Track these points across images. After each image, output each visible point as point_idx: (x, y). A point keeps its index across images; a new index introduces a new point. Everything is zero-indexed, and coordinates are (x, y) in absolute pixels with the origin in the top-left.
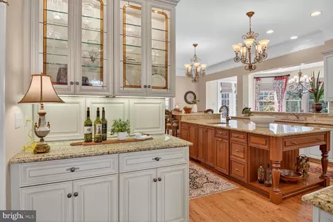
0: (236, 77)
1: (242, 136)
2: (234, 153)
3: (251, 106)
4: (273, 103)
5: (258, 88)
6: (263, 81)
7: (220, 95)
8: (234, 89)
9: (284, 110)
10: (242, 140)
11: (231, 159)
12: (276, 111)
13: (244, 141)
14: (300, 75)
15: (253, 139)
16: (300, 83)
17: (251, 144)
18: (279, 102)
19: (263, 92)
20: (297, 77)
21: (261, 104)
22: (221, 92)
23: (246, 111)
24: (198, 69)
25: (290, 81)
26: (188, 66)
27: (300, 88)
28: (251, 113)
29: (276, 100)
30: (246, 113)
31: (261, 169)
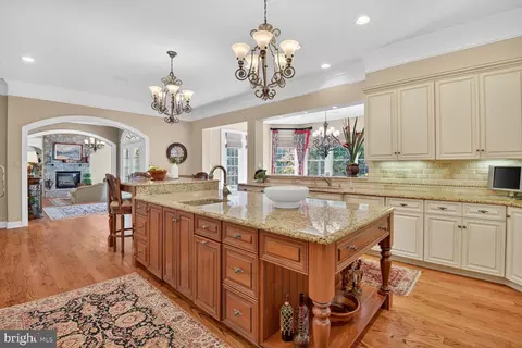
0: (246, 123)
1: (247, 237)
2: (230, 273)
3: (267, 166)
4: (293, 164)
5: (275, 143)
6: (282, 135)
7: (224, 150)
8: (244, 142)
9: (305, 174)
10: (247, 246)
11: (225, 286)
12: (296, 174)
13: (252, 247)
14: (326, 126)
15: (270, 245)
16: (326, 137)
17: (265, 257)
18: (300, 163)
19: (282, 148)
20: (322, 129)
21: (280, 164)
22: (226, 146)
23: (260, 175)
24: (178, 98)
25: (315, 134)
26: (156, 90)
27: (326, 143)
28: (267, 177)
29: (296, 160)
30: (260, 177)
31: (287, 308)
